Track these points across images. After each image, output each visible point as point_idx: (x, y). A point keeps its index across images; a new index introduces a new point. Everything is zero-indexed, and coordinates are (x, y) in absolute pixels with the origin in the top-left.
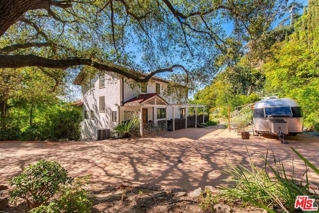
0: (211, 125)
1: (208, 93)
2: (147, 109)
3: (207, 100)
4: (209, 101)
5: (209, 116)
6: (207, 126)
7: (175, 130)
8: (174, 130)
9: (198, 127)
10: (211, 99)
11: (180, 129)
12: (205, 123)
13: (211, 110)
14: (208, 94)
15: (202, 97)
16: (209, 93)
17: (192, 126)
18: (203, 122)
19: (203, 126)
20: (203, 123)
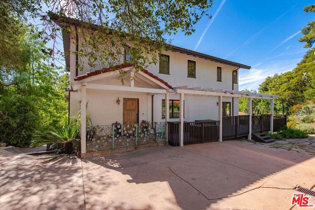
0: (291, 137)
1: (287, 80)
2: (124, 98)
3: (285, 91)
4: (288, 93)
5: (286, 119)
6: (279, 139)
7: (185, 144)
8: (182, 144)
9: (256, 139)
10: (294, 90)
11: (202, 142)
12: (276, 133)
13: (294, 108)
14: (286, 82)
15: (273, 87)
16: (289, 81)
17: (238, 136)
18: (270, 130)
19: (269, 138)
20: (270, 132)
